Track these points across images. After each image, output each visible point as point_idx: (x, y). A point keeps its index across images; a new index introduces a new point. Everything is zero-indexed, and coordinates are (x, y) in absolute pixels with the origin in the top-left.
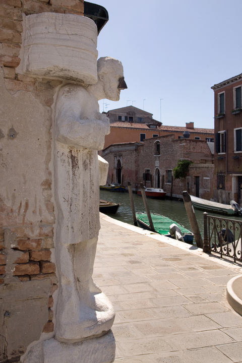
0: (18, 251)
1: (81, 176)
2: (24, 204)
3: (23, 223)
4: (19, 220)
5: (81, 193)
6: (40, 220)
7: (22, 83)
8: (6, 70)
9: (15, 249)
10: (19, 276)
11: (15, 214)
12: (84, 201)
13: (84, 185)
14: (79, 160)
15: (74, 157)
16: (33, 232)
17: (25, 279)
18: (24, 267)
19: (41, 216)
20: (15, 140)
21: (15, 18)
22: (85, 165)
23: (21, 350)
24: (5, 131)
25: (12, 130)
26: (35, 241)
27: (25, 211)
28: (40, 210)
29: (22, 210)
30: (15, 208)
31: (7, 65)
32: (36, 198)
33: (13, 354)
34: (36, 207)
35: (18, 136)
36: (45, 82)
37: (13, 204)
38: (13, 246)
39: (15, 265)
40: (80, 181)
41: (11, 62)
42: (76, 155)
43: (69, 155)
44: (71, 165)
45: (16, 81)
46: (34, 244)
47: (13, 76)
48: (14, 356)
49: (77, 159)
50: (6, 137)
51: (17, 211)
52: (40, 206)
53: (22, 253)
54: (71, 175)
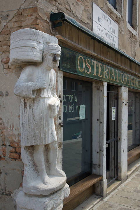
0: (11, 147)
1: (28, 112)
2: (12, 125)
3: (12, 134)
4: (10, 133)
5: (28, 121)
6: (18, 133)
7: (10, 69)
8: (5, 65)
9: (10, 146)
10: (11, 158)
11: (9, 130)
12: (29, 125)
13: (29, 117)
14: (28, 104)
15: (26, 103)
16: (15, 139)
17: (13, 160)
18: (13, 154)
19: (18, 131)
20: (8, 97)
21: (7, 40)
22: (30, 106)
23: (11, 191)
24: (4, 93)
25: (7, 92)
26: (16, 143)
27: (12, 129)
28: (18, 129)
29: (11, 129)
30: (9, 127)
31: (5, 62)
32: (16, 123)
33: (8, 192)
34: (16, 127)
35: (9, 95)
36: (19, 66)
37: (8, 125)
38: (8, 144)
39: (10, 153)
40: (27, 115)
41: (6, 61)
42: (26, 102)
43: (24, 102)
44: (24, 107)
45: (8, 69)
46: (16, 145)
47: (7, 67)
48: (9, 193)
49: (27, 104)
50: (5, 95)
51: (9, 129)
52: (18, 127)
53: (12, 148)
54: (23, 112)
